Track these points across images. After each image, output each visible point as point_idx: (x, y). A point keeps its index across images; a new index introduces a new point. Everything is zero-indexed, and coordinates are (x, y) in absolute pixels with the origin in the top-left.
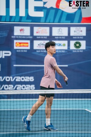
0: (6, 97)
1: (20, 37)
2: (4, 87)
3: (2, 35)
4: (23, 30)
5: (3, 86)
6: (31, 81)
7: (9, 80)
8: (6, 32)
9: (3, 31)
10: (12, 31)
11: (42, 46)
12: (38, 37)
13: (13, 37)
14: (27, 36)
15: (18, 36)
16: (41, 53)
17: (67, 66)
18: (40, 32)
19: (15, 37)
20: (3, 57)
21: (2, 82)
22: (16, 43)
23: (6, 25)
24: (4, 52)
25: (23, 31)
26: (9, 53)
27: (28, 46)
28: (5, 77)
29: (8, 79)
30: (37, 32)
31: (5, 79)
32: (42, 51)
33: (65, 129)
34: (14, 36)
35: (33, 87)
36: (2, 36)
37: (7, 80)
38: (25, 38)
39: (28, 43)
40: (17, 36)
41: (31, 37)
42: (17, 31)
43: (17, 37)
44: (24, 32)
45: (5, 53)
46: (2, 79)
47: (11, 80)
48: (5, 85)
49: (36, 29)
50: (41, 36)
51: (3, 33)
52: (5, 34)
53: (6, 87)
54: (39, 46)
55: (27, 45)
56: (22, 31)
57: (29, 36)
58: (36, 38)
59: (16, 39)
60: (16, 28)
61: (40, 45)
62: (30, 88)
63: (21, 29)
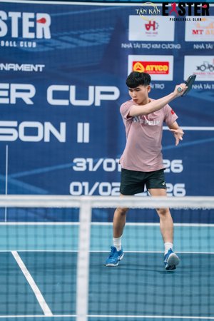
1: (145, 46)
2: (98, 188)
3: (94, 41)
4: (154, 25)
5: (97, 184)
6: (175, 171)
7: (112, 169)
8: (105, 31)
9: (98, 30)
10: (123, 28)
11: (208, 70)
12: (196, 47)
13: (124, 46)
14: (166, 43)
15: (140, 42)
16: (204, 90)
18: (205, 30)
19: (130, 46)
20: (98, 104)
21: (92, 172)
22: (134, 63)
23: (106, 12)
24: (99, 89)
25: (154, 29)
26: (112, 93)
27: (167, 72)
28: (101, 160)
29: (109, 165)
30: (195, 32)
31: (102, 164)
32: (208, 87)
34: (128, 42)
35: (180, 190)
36: (96, 44)
37: (106, 169)
38: (160, 48)
39: (167, 64)
40: (136, 42)
41: (177, 47)
42: (137, 29)
43: (138, 46)
44: (156, 30)
45: (102, 93)
46: (94, 165)
48: (100, 182)
50: (205, 43)
51: (97, 35)
52: (103, 38)
53: (105, 189)
54: (199, 71)
55: (165, 68)
56: (152, 28)
57: (170, 43)
58: (191, 49)
59: (135, 52)
60: (133, 19)
61: (203, 68)
62: (172, 192)
63: (148, 23)
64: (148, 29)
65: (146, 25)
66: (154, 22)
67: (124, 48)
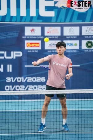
0: (17, 97)
1: (31, 37)
2: (15, 88)
3: (13, 36)
5: (15, 86)
6: (42, 81)
7: (20, 81)
8: (16, 32)
9: (14, 32)
10: (23, 31)
11: (53, 46)
13: (23, 37)
14: (38, 36)
15: (29, 36)
17: (79, 66)
18: (52, 32)
19: (25, 37)
20: (15, 58)
21: (13, 82)
22: (27, 43)
23: (17, 26)
24: (15, 52)
25: (34, 31)
26: (20, 54)
27: (39, 46)
28: (16, 78)
29: (19, 80)
30: (48, 32)
31: (16, 80)
32: (53, 51)
33: (77, 130)
34: (25, 36)
35: (44, 88)
36: (13, 37)
37: (18, 81)
38: (36, 38)
39: (39, 43)
40: (28, 36)
41: (42, 37)
42: (28, 31)
43: (28, 37)
44: (35, 32)
45: (16, 54)
46: (14, 79)
47: (23, 81)
48: (16, 85)
49: (47, 29)
50: (52, 36)
51: (14, 34)
52: (16, 35)
53: (18, 88)
54: (50, 46)
55: (38, 45)
56: (33, 31)
57: (40, 36)
59: (27, 39)
61: (51, 45)
62: (42, 88)
63: (31, 29)
64: (32, 31)
65: (31, 30)
66: (34, 29)
67: (23, 38)
